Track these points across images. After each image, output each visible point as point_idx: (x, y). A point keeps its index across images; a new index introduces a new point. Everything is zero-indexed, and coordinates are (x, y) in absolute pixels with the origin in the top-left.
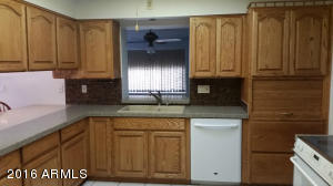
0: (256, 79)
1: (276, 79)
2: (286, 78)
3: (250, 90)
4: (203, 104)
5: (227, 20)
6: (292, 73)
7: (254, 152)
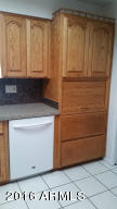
0: (65, 80)
1: (79, 80)
2: (86, 79)
3: (60, 90)
4: (11, 103)
5: (35, 22)
6: (90, 75)
7: (63, 142)
